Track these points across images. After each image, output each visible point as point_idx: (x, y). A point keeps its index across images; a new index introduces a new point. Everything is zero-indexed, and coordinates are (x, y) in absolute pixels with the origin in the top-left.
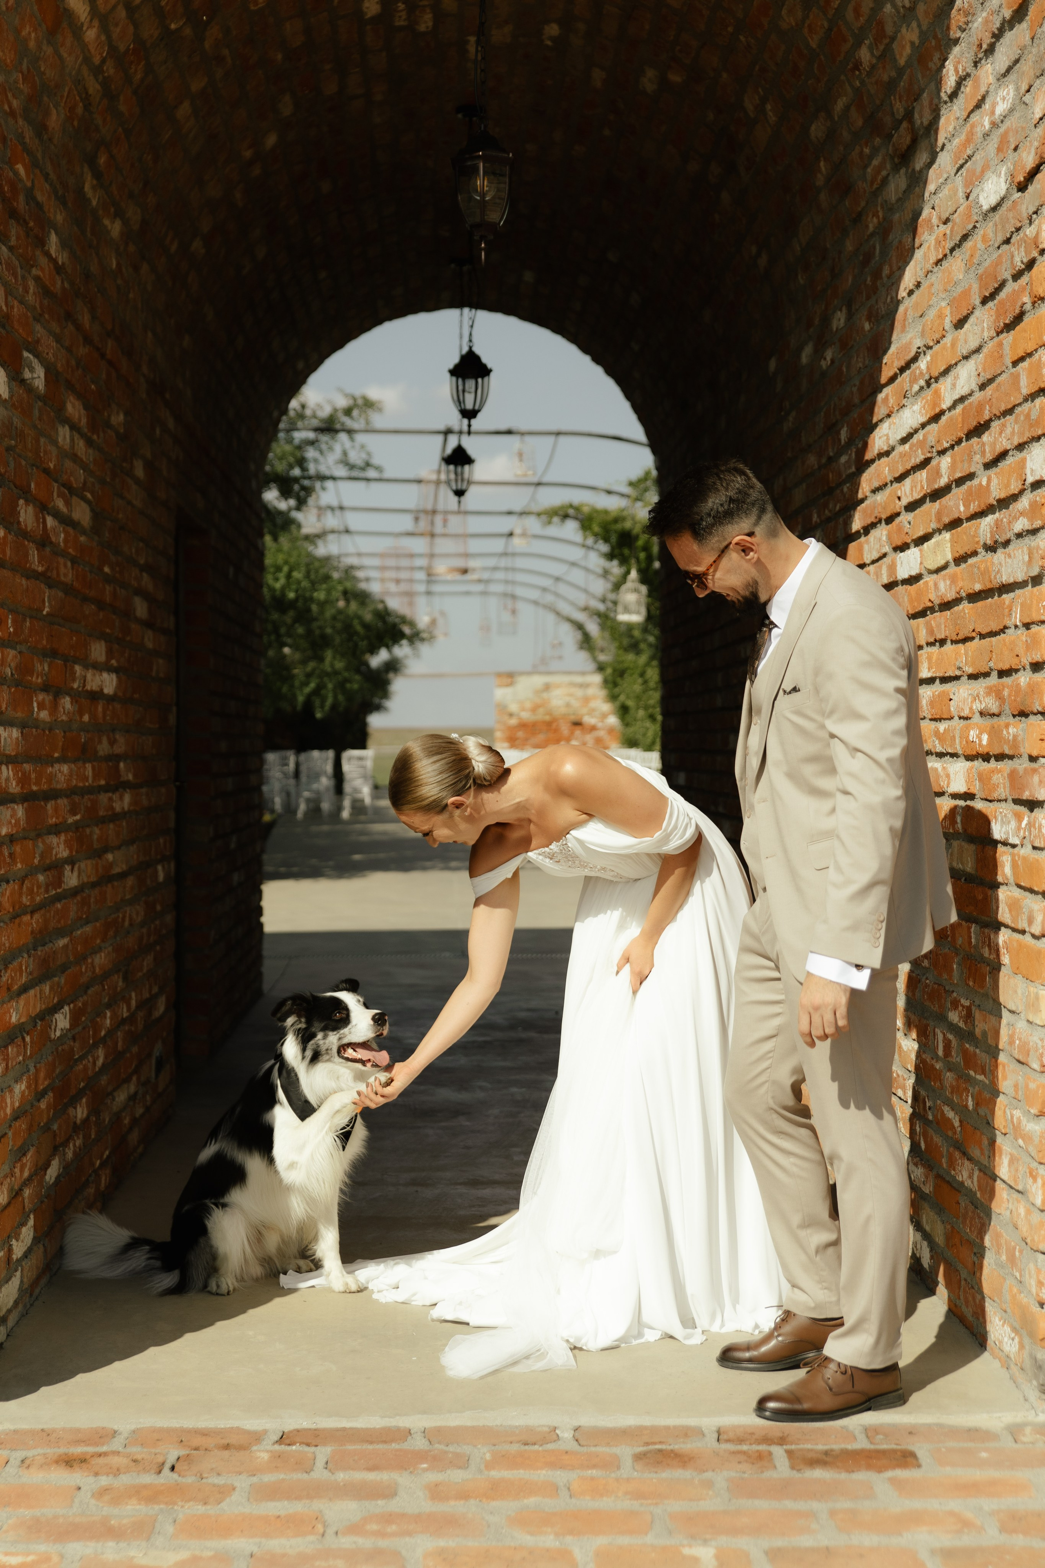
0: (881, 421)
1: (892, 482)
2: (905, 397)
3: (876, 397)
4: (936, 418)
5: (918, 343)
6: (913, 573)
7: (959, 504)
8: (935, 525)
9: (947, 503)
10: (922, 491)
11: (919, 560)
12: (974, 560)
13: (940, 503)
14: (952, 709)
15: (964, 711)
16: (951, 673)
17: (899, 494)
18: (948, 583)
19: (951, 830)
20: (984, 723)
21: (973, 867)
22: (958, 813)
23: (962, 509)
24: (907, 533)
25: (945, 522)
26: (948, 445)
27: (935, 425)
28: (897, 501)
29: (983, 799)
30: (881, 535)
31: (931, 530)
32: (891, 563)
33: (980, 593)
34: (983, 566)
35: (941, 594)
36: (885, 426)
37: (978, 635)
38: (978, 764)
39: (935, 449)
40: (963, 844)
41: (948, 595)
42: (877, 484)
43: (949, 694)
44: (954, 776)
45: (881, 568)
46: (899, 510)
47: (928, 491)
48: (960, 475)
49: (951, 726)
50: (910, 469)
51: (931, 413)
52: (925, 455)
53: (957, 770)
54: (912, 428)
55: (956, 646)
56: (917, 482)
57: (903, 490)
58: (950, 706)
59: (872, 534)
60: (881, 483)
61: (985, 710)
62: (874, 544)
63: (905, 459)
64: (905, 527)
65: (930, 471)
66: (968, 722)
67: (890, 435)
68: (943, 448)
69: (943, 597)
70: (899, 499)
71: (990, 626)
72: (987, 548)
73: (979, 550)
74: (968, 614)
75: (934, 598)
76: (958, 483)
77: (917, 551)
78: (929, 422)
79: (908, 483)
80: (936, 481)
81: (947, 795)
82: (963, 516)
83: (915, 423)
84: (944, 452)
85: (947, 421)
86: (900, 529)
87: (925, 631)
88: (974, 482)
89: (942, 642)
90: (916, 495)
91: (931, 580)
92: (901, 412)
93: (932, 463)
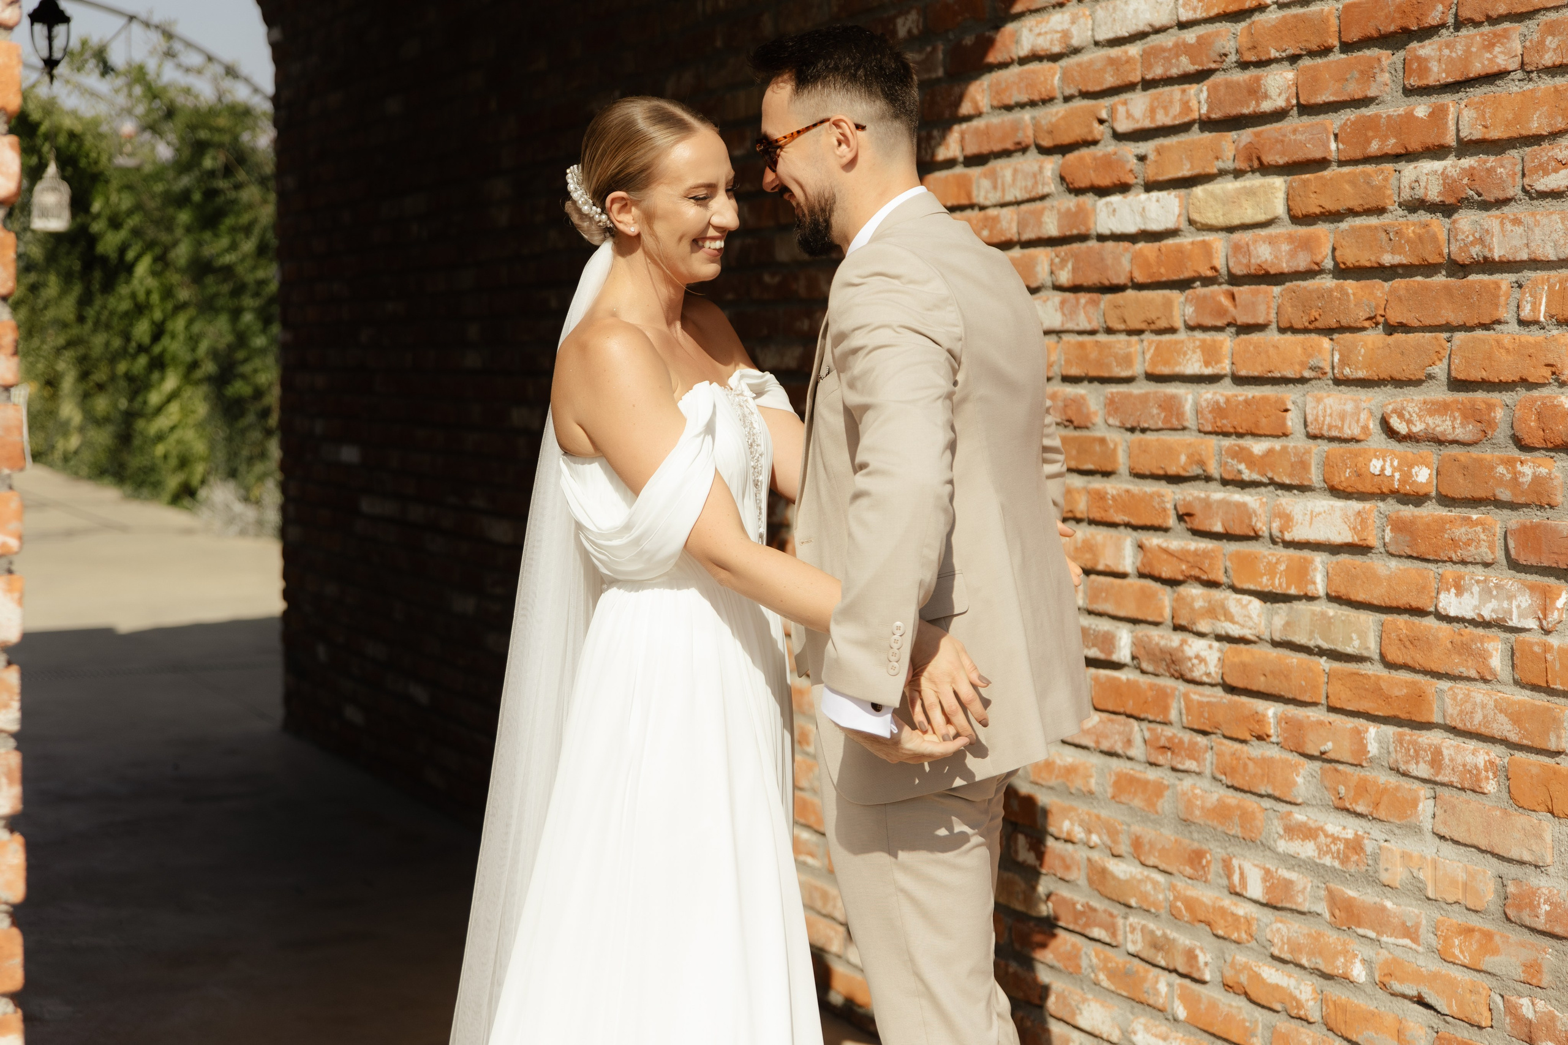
6: (1155, 227)
7: (1328, 139)
8: (1229, 165)
9: (1285, 136)
10: (1187, 115)
11: (1177, 211)
12: (1373, 221)
13: (1257, 135)
14: (1289, 423)
15: (1341, 429)
16: (1289, 374)
17: (1104, 115)
18: (1285, 247)
19: (1293, 591)
20: (1415, 451)
21: (1367, 648)
22: (1315, 569)
23: (1333, 146)
24: (1131, 171)
25: (1273, 163)
26: (1284, 54)
27: (1228, 24)
28: (1096, 125)
29: (1400, 556)
30: (1041, 169)
31: (1215, 171)
32: (1073, 209)
33: (1393, 267)
34: (1414, 232)
35: (1259, 261)
36: (1058, 20)
37: (1381, 327)
38: (1390, 507)
39: (1233, 58)
40: (1331, 613)
41: (1284, 265)
42: (1024, 98)
43: (1284, 403)
44: (1308, 517)
45: (1039, 214)
46: (1098, 137)
47: (1213, 116)
48: (1332, 99)
49: (1295, 447)
50: (1138, 83)
51: (1227, 6)
52: (1202, 65)
53: (1317, 510)
54: (1151, 25)
55: (1300, 337)
56: (1171, 102)
57: (1121, 110)
58: (1284, 419)
59: (1004, 168)
60: (1036, 97)
61: (1421, 434)
62: (1014, 180)
63: (1127, 67)
64: (1128, 162)
65: (1222, 90)
66: (1353, 446)
67: (1074, 30)
68: (1264, 58)
69: (1265, 266)
70: (1101, 122)
71: (1442, 317)
72: (1415, 205)
73: (1391, 208)
74: (1354, 294)
75: (1227, 264)
76: (1309, 110)
77: (1166, 197)
78: (1209, 20)
79: (1137, 100)
80: (1243, 103)
81: (1265, 541)
82: (1333, 157)
83: (1163, 20)
84: (1262, 64)
85: (1283, 20)
86: (1108, 163)
87: (1189, 310)
88: (1375, 110)
89: (1249, 328)
90: (1166, 120)
91: (1219, 240)
92: (1116, 2)
93: (1220, 77)
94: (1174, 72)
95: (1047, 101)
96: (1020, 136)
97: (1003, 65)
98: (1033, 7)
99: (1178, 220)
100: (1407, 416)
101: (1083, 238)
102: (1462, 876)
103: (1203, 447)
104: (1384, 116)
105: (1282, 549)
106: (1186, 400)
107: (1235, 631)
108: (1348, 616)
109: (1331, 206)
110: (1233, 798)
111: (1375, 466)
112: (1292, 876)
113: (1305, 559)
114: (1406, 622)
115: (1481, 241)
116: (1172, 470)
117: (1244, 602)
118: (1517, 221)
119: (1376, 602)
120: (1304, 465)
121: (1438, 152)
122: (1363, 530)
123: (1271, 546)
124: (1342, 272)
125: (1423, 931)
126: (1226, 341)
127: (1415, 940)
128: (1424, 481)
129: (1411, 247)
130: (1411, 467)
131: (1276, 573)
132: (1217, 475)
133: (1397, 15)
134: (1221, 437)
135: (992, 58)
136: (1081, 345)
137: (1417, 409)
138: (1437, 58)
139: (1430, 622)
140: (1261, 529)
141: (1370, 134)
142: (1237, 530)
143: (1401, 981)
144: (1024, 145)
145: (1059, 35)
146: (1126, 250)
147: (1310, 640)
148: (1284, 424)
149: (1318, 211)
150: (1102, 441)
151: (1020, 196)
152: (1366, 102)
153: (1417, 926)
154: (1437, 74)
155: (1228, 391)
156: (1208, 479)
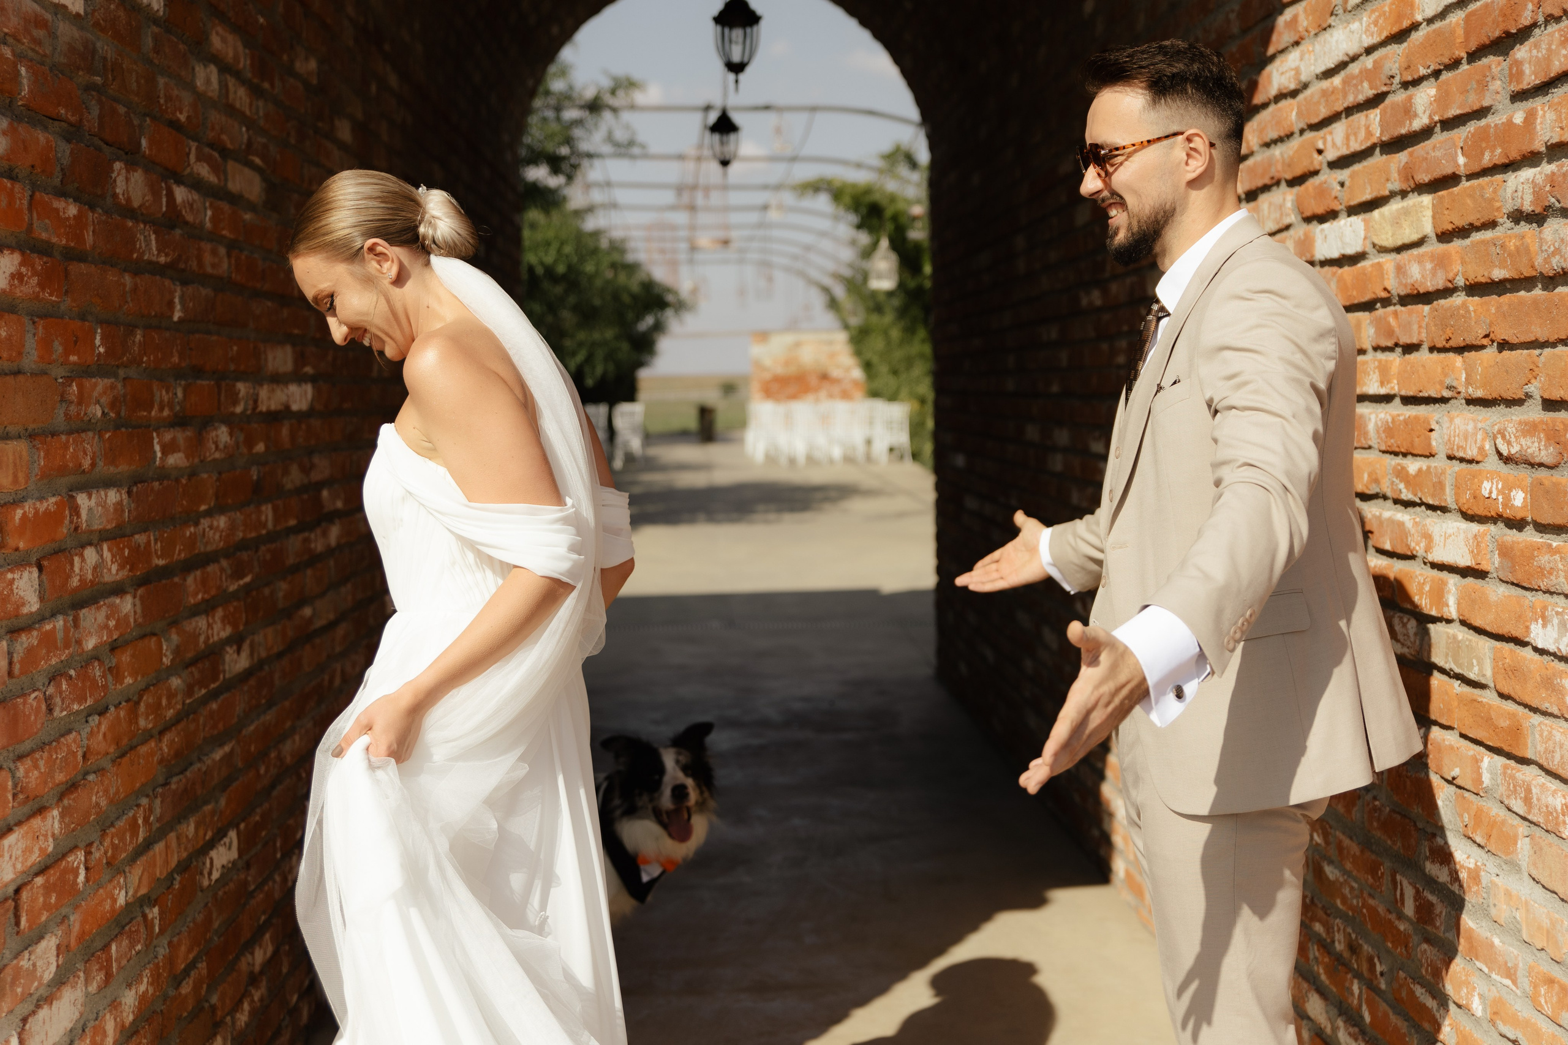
0: (1282, 51)
1: (1301, 132)
2: (1332, 14)
3: (1275, 20)
4: (1400, 37)
6: (1350, 251)
7: (1456, 153)
8: (1395, 186)
9: (1428, 153)
10: (1369, 139)
11: (1362, 234)
12: (1487, 235)
13: (1411, 154)
14: (1434, 443)
15: (1465, 449)
16: (1434, 394)
17: (1321, 146)
18: (1429, 266)
19: (1434, 613)
20: (1516, 473)
21: (1484, 675)
22: (1449, 592)
23: (1461, 160)
24: (1336, 198)
25: (1421, 181)
26: (1429, 71)
27: (1396, 46)
28: (1316, 155)
29: (1507, 582)
30: (1284, 200)
31: (1387, 193)
32: (1302, 237)
33: (1503, 282)
34: (1514, 244)
35: (1412, 281)
36: (1293, 58)
37: (1495, 344)
38: (1497, 530)
39: (1397, 80)
40: (1460, 637)
41: (1429, 284)
42: (1274, 135)
43: (1429, 423)
44: (1443, 538)
46: (1318, 167)
47: (1384, 139)
48: (1459, 112)
49: (1435, 467)
50: (1342, 112)
51: (1391, 29)
52: (1376, 89)
53: (1450, 531)
54: (1347, 55)
55: (1442, 355)
56: (1359, 128)
57: (1329, 138)
58: (1429, 439)
59: (1265, 201)
60: (1282, 134)
61: (1517, 456)
62: (1269, 213)
63: (1333, 98)
64: (1333, 189)
65: (1389, 111)
66: (1474, 466)
67: (1303, 68)
68: (1416, 77)
69: (1416, 286)
70: (1320, 152)
71: (1532, 333)
72: (1518, 217)
73: (1501, 220)
74: (1475, 311)
75: (1395, 286)
76: (1449, 124)
77: (1357, 221)
78: (1383, 43)
79: (1339, 129)
80: (1401, 124)
81: (1419, 561)
82: (1462, 171)
83: (1354, 48)
84: (1416, 82)
85: (1427, 37)
86: (1322, 191)
87: (1372, 331)
88: (1490, 120)
89: (1410, 348)
90: (1356, 146)
91: (1389, 261)
92: (1326, 36)
93: (1389, 100)
94: (1361, 98)
95: (1289, 136)
96: (1273, 172)
97: (1265, 106)
98: (1280, 48)
99: (1364, 245)
100: (1508, 437)
102: (1545, 922)
103: (1378, 466)
104: (1493, 125)
105: (1429, 569)
106: (1370, 419)
108: (1470, 641)
109: (1460, 222)
111: (1486, 488)
112: (1433, 899)
113: (1442, 581)
114: (1511, 650)
115: (1557, 251)
117: (1405, 620)
119: (1488, 629)
120: (1440, 485)
121: (1531, 159)
122: (1478, 554)
123: (1423, 565)
124: (1476, 289)
125: (1519, 974)
126: (1395, 359)
127: (1515, 982)
128: (1520, 505)
129: (1511, 261)
130: (1510, 490)
131: (1423, 594)
132: (1389, 494)
133: (1500, 19)
134: (1392, 456)
135: (1258, 99)
137: (1514, 429)
138: (1528, 60)
139: (1528, 653)
140: (1414, 548)
141: (1484, 145)
142: (1400, 550)
143: (1504, 1022)
144: (1276, 179)
145: (1293, 73)
146: (1334, 274)
147: (1446, 663)
148: (1430, 444)
149: (1450, 227)
152: (1481, 113)
153: (1516, 967)
154: (1530, 78)
155: (1396, 410)
156: (1385, 498)
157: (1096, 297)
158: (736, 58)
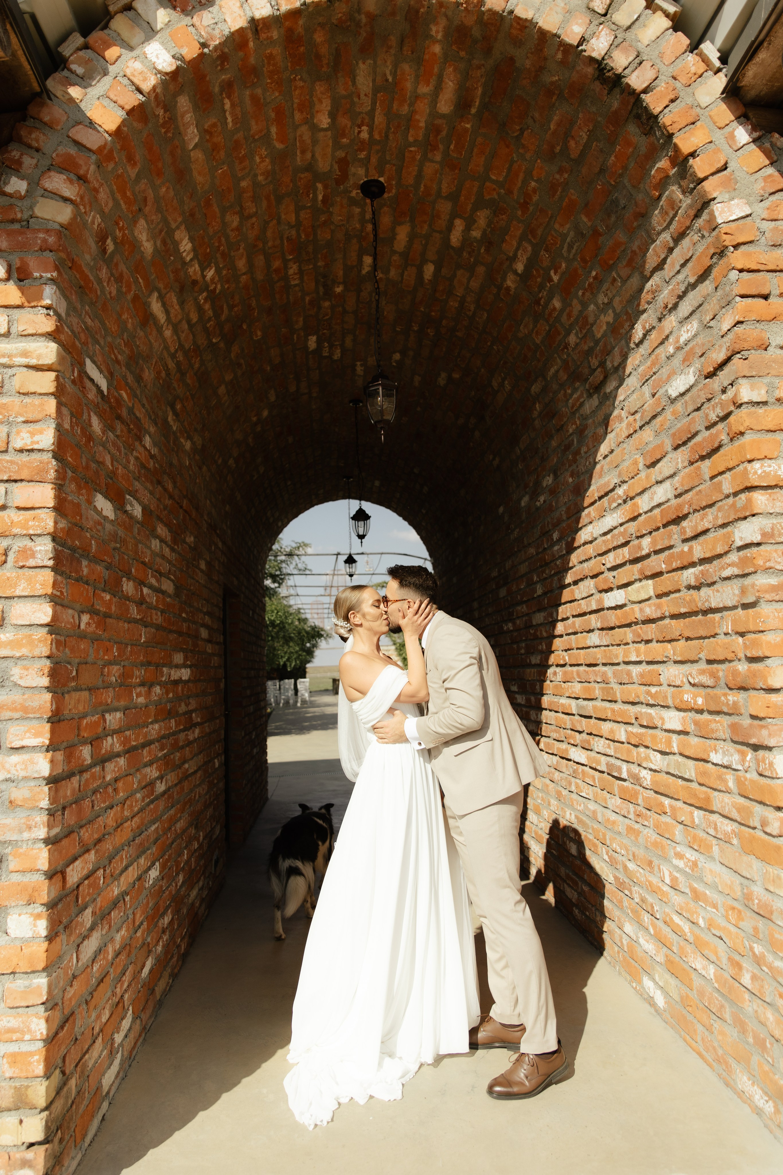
1: (595, 557)
2: (605, 511)
3: (581, 514)
4: (634, 519)
5: (616, 480)
6: (619, 603)
7: (661, 563)
8: (637, 577)
9: (649, 564)
10: (624, 559)
11: (624, 596)
12: (677, 595)
13: (642, 564)
14: (662, 680)
15: (675, 682)
16: (660, 660)
17: (604, 562)
18: (653, 608)
19: (667, 750)
20: (698, 691)
21: (693, 776)
22: (673, 741)
23: (664, 566)
24: (612, 583)
25: (648, 575)
26: (647, 532)
27: (633, 522)
28: (602, 566)
29: (698, 736)
30: (590, 584)
31: (633, 580)
32: (599, 599)
33: (685, 613)
34: (689, 598)
35: (647, 615)
36: (590, 528)
37: (684, 638)
38: (692, 714)
39: (635, 536)
40: (679, 760)
41: (654, 615)
42: (584, 559)
43: (659, 672)
44: (669, 719)
45: (590, 601)
46: (603, 571)
47: (631, 559)
48: (661, 547)
49: (663, 689)
50: (612, 548)
51: (631, 516)
52: (626, 539)
53: (672, 716)
54: (613, 526)
55: (662, 644)
56: (620, 555)
57: (607, 559)
58: (660, 678)
59: (581, 584)
60: (587, 558)
61: (698, 683)
62: (584, 589)
63: (608, 543)
64: (610, 579)
65: (631, 548)
66: (680, 689)
67: (594, 532)
68: (642, 534)
69: (649, 616)
70: (604, 565)
71: (699, 633)
72: (689, 587)
73: (682, 589)
74: (674, 626)
75: (639, 616)
76: (657, 552)
77: (622, 591)
78: (627, 522)
79: (611, 555)
80: (638, 553)
81: (659, 729)
82: (664, 570)
83: (615, 524)
84: (642, 536)
85: (645, 519)
86: (606, 580)
87: (631, 635)
88: (674, 550)
89: (648, 642)
90: (619, 562)
91: (636, 607)
92: (603, 519)
93: (631, 544)
94: (619, 543)
95: (590, 558)
96: (584, 573)
97: (579, 547)
98: (584, 525)
99: (626, 601)
100: (693, 676)
101: (602, 609)
102: (729, 882)
103: (638, 690)
104: (676, 552)
105: (664, 732)
106: (633, 671)
107: (654, 767)
108: (684, 762)
109: (665, 590)
110: (659, 839)
111: (686, 697)
112: (678, 875)
113: (670, 737)
114: (703, 765)
115: (707, 600)
116: (631, 700)
117: (655, 754)
118: (718, 591)
119: (691, 756)
120: (666, 697)
121: (693, 565)
122: (685, 725)
123: (662, 731)
124: (673, 617)
125: (719, 906)
126: (642, 646)
127: (717, 910)
128: (701, 703)
129: (688, 605)
130: (696, 698)
131: (662, 742)
132: (644, 702)
133: (675, 511)
134: (645, 686)
135: (576, 545)
136: (605, 651)
137: (696, 673)
138: (688, 527)
139: (710, 765)
140: (657, 724)
141: (672, 560)
142: (650, 725)
143: (715, 929)
144: (586, 576)
145: (590, 534)
146: (613, 613)
147: (674, 771)
148: (660, 680)
149: (661, 593)
150: (612, 688)
151: (586, 595)
152: (670, 547)
153: (717, 903)
154: (690, 533)
155: (644, 667)
156: (642, 703)
157: (510, 626)
158: (361, 533)
